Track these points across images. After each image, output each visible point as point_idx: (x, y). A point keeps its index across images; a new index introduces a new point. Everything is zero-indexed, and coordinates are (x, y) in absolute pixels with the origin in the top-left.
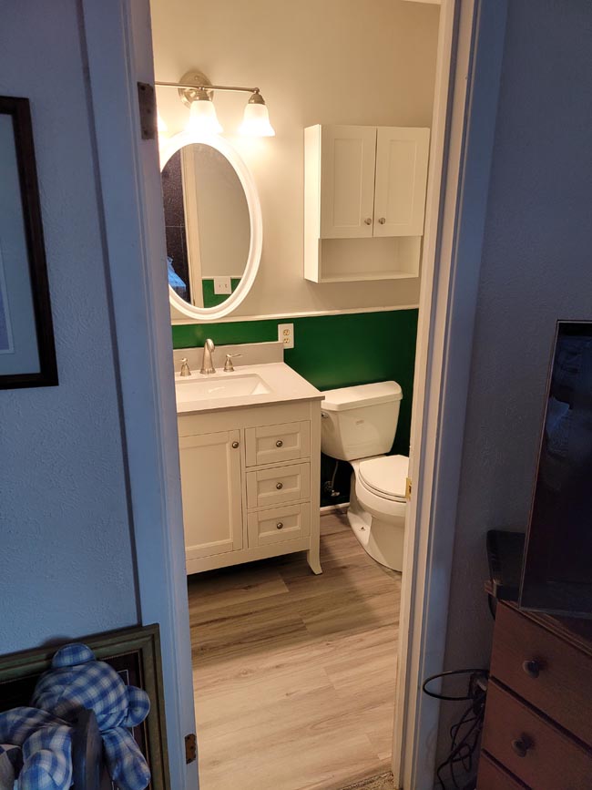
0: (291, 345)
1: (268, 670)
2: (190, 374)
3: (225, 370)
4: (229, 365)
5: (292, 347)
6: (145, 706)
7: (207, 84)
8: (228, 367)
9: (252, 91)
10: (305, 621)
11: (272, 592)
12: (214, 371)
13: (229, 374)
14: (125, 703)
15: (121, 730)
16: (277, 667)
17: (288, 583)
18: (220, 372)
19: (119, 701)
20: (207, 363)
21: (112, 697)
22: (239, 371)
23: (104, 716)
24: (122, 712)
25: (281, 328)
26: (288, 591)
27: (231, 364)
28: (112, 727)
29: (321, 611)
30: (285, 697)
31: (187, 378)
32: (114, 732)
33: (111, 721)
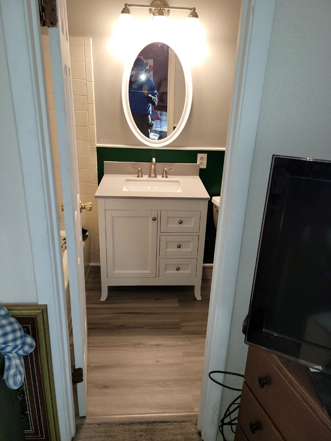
0: (204, 166)
1: (152, 346)
2: (142, 177)
3: (163, 177)
4: (165, 174)
5: (205, 168)
6: (31, 346)
7: (166, 5)
8: (164, 175)
9: (191, 9)
10: (181, 324)
11: (170, 305)
12: (156, 177)
13: (164, 179)
14: (19, 342)
15: (15, 355)
16: (157, 345)
17: (180, 301)
18: (159, 177)
19: (15, 340)
20: (153, 172)
21: (10, 337)
22: (171, 178)
23: (4, 346)
24: (16, 346)
25: (199, 156)
26: (178, 305)
27: (166, 173)
28: (10, 352)
29: (192, 321)
30: (155, 363)
31: (141, 179)
32: (11, 355)
33: (9, 349)
